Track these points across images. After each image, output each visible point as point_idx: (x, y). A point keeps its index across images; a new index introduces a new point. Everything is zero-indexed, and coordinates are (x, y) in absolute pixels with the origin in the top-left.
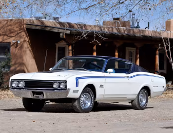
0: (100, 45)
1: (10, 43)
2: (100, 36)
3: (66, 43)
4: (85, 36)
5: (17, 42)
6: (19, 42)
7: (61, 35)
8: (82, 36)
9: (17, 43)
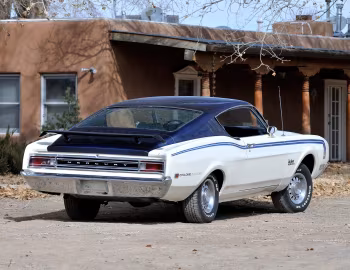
0: (274, 74)
1: (76, 73)
2: (275, 55)
3: (197, 72)
4: (241, 55)
5: (91, 71)
6: (95, 71)
7: (187, 53)
8: (234, 57)
9: (92, 74)
